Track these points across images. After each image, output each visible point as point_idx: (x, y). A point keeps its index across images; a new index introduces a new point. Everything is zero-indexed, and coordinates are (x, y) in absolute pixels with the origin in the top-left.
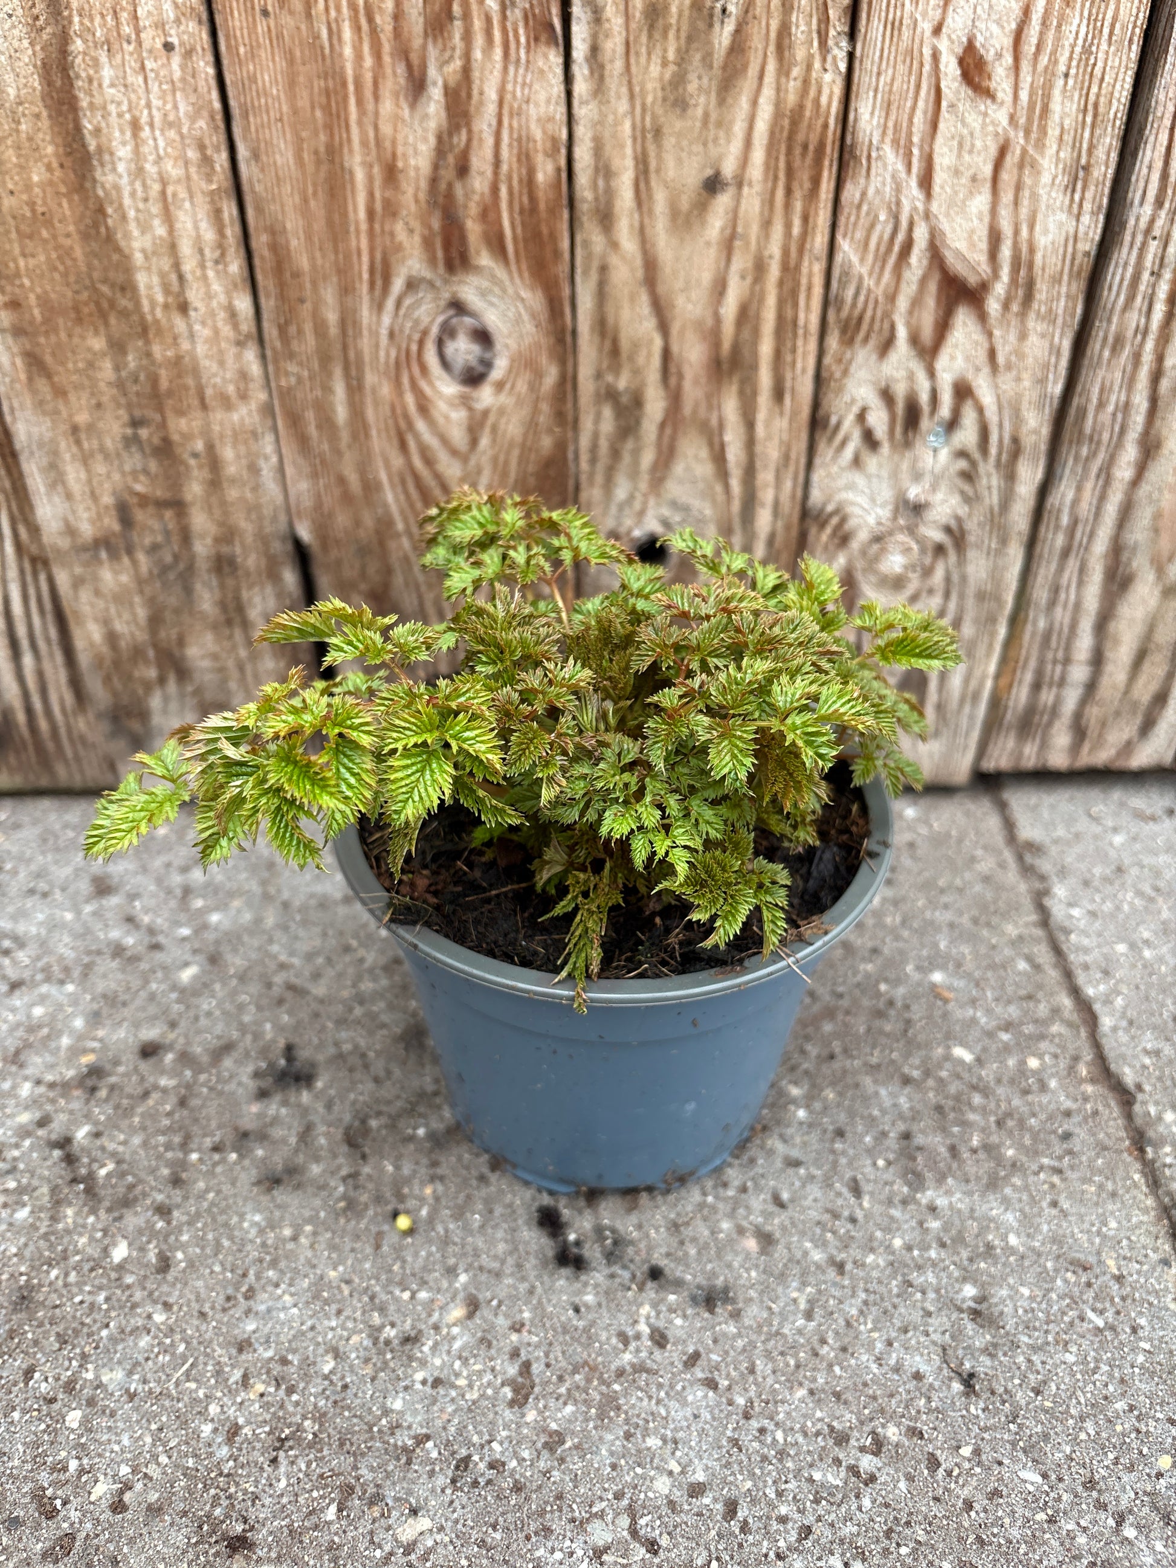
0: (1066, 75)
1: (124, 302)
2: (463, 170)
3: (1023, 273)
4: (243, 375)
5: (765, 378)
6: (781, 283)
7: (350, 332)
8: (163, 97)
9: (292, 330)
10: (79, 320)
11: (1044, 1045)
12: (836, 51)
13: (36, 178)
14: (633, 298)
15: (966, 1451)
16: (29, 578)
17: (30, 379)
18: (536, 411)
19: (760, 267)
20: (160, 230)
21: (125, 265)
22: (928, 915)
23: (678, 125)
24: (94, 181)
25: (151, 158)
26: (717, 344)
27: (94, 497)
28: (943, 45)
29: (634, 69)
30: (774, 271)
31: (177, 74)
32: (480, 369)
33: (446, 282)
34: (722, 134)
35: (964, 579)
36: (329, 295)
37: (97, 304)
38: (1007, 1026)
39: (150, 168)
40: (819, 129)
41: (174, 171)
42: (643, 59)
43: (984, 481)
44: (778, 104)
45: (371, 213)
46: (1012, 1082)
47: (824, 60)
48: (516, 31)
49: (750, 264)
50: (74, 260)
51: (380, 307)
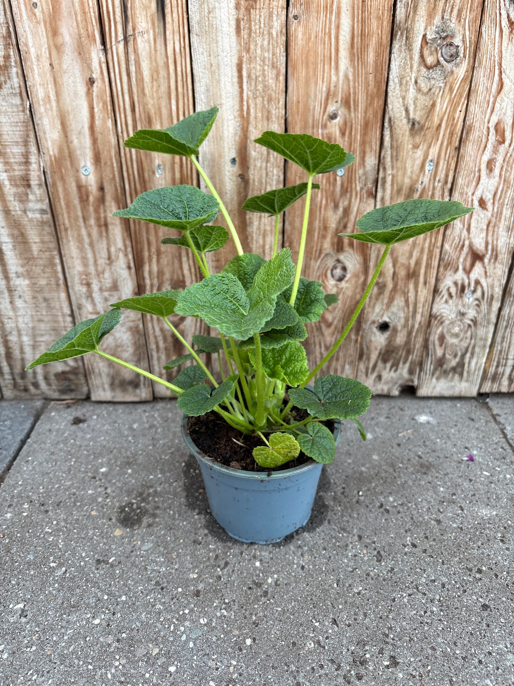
2: (345, 227)
3: (494, 252)
5: (421, 280)
6: (428, 255)
7: (308, 267)
18: (356, 288)
19: (422, 250)
20: (261, 242)
24: (247, 230)
26: (409, 270)
28: (474, 198)
30: (426, 252)
32: (342, 277)
33: (336, 254)
35: (476, 334)
38: (499, 466)
39: (262, 227)
41: (268, 228)
43: (483, 307)
46: (503, 481)
48: (363, 195)
49: (419, 250)
51: (317, 261)
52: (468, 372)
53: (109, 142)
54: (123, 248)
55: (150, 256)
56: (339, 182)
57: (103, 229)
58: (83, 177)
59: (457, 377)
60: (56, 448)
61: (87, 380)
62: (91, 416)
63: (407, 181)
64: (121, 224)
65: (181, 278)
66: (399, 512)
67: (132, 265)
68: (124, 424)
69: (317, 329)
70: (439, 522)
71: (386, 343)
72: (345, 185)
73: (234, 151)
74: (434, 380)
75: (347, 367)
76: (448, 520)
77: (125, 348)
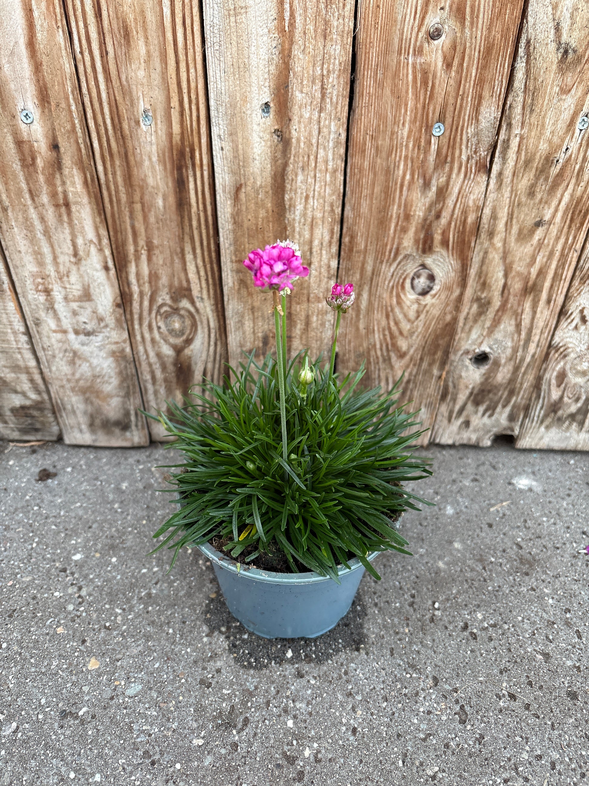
2: (438, 216)
4: (327, 289)
5: (544, 296)
6: (559, 260)
7: (375, 274)
8: (320, 187)
9: (351, 272)
13: (261, 215)
14: (496, 265)
17: (239, 289)
18: (447, 305)
19: (551, 254)
20: (307, 236)
23: (529, 202)
24: (285, 217)
25: (310, 209)
26: (527, 282)
27: (255, 334)
29: (515, 181)
30: (557, 256)
31: (328, 179)
32: (428, 289)
33: (420, 256)
34: (546, 206)
36: (370, 260)
39: (309, 214)
41: (319, 215)
42: (520, 178)
44: (572, 196)
45: (396, 231)
48: (471, 168)
49: (547, 253)
51: (391, 265)
53: (61, 69)
54: (95, 240)
55: (136, 251)
56: (434, 147)
57: (63, 209)
58: (23, 126)
59: (574, 425)
60: (12, 519)
61: (56, 418)
62: (63, 468)
63: (543, 147)
64: (90, 203)
65: (185, 284)
66: (491, 639)
67: (111, 264)
68: (109, 482)
69: (384, 360)
70: (547, 656)
71: (482, 380)
72: (444, 151)
73: (266, 90)
74: (542, 429)
75: (423, 410)
76: (561, 654)
77: (106, 378)
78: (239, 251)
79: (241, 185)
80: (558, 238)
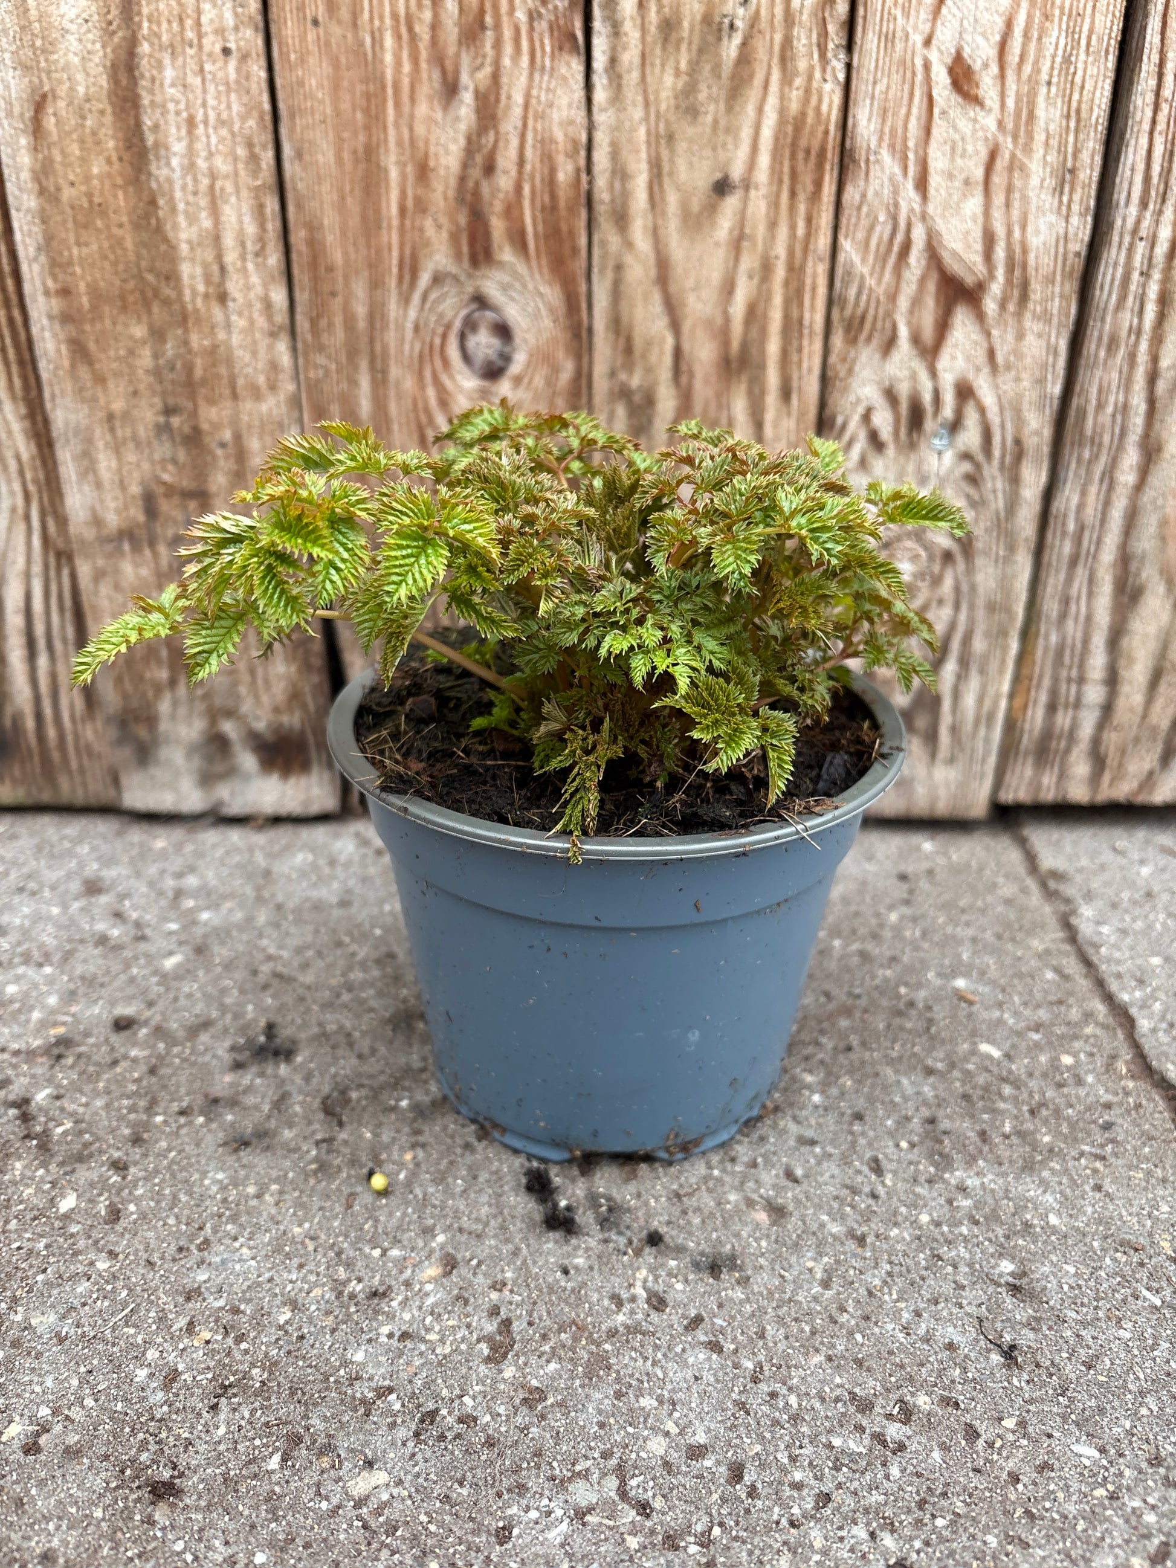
0: (1049, 83)
1: (167, 291)
2: (489, 169)
3: (1017, 273)
4: (274, 366)
5: (773, 377)
6: (787, 283)
7: (378, 325)
8: (217, 98)
9: (323, 323)
10: (124, 308)
11: (1077, 1045)
12: (834, 63)
13: (95, 170)
14: (646, 298)
15: (1010, 1423)
16: (52, 573)
17: (73, 366)
19: (766, 268)
20: (207, 223)
21: (171, 255)
22: (949, 930)
23: (690, 131)
24: (149, 174)
25: (204, 154)
26: (726, 343)
27: (122, 485)
28: (934, 56)
29: (649, 79)
30: (780, 272)
31: (233, 76)
32: (500, 363)
33: (470, 276)
34: (730, 140)
35: (973, 588)
36: (360, 289)
37: (142, 292)
38: (1037, 1027)
39: (201, 163)
40: (820, 135)
41: (222, 165)
42: (657, 70)
43: (989, 485)
44: (782, 111)
45: (403, 210)
46: (1045, 1075)
47: (824, 71)
48: (542, 42)
49: (757, 265)
50: (125, 249)
51: (407, 300)
52: (954, 730)
59: (918, 745)
78: (60, 266)
79: (44, 96)
80: (773, 225)
